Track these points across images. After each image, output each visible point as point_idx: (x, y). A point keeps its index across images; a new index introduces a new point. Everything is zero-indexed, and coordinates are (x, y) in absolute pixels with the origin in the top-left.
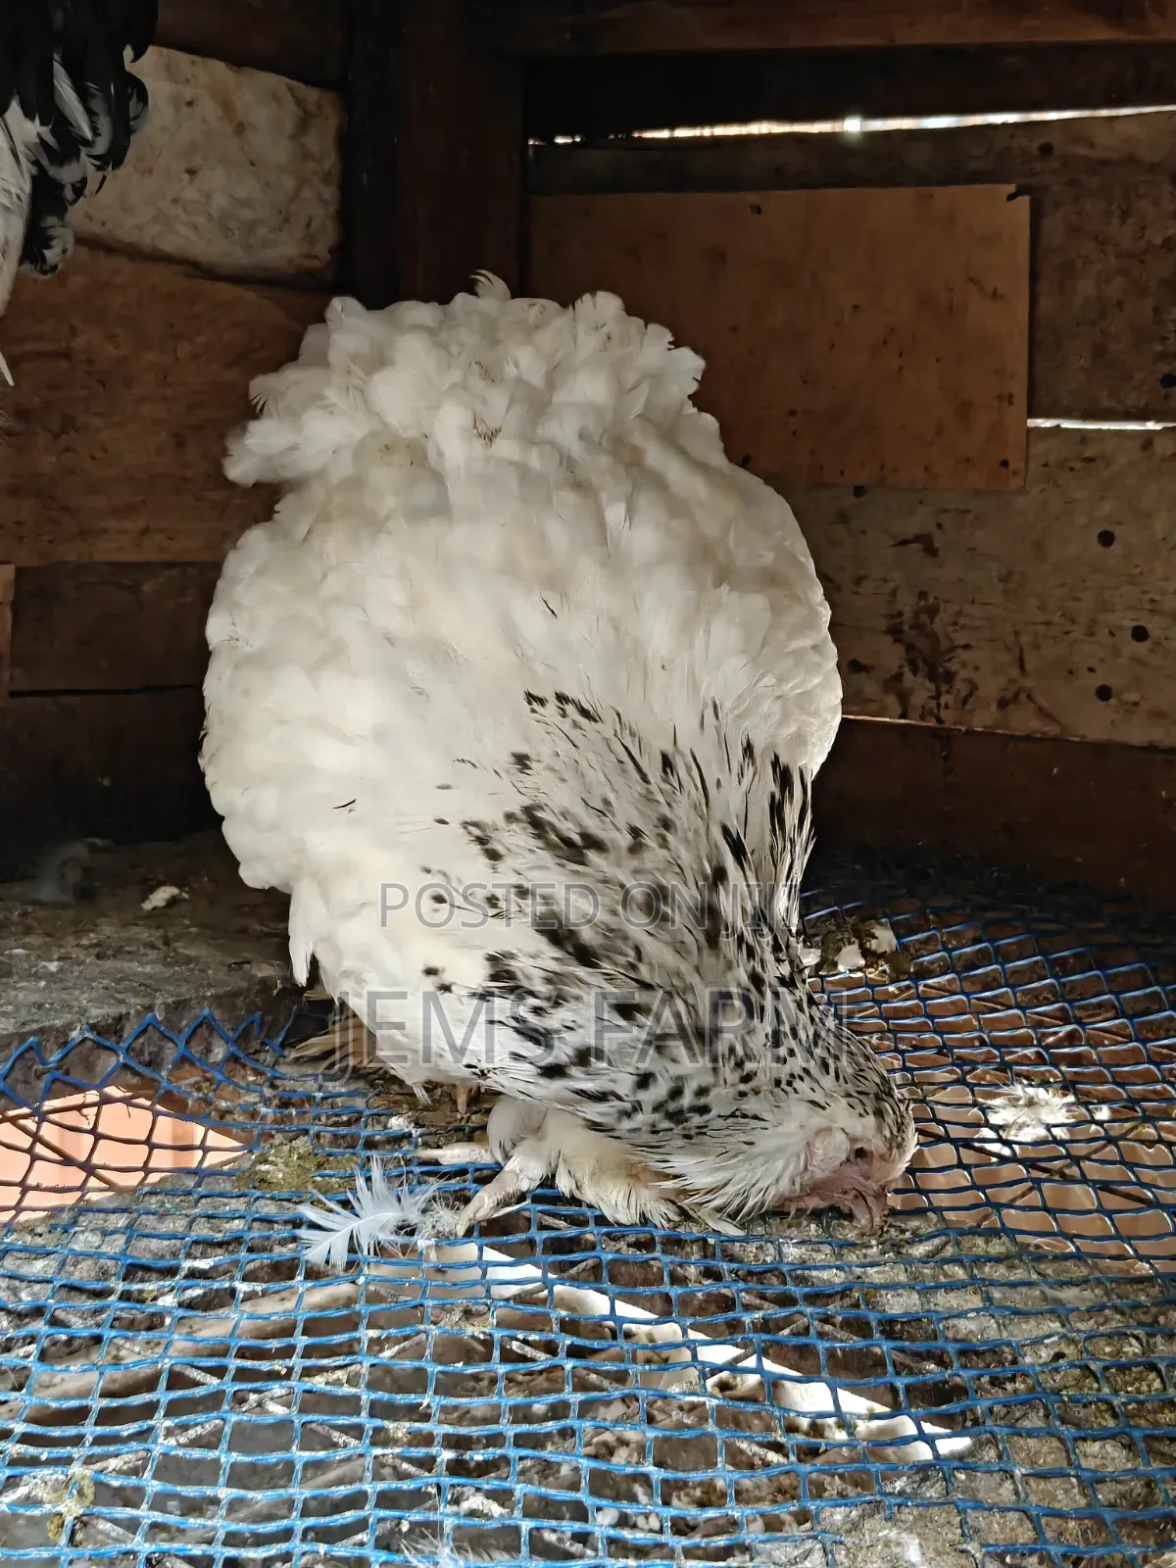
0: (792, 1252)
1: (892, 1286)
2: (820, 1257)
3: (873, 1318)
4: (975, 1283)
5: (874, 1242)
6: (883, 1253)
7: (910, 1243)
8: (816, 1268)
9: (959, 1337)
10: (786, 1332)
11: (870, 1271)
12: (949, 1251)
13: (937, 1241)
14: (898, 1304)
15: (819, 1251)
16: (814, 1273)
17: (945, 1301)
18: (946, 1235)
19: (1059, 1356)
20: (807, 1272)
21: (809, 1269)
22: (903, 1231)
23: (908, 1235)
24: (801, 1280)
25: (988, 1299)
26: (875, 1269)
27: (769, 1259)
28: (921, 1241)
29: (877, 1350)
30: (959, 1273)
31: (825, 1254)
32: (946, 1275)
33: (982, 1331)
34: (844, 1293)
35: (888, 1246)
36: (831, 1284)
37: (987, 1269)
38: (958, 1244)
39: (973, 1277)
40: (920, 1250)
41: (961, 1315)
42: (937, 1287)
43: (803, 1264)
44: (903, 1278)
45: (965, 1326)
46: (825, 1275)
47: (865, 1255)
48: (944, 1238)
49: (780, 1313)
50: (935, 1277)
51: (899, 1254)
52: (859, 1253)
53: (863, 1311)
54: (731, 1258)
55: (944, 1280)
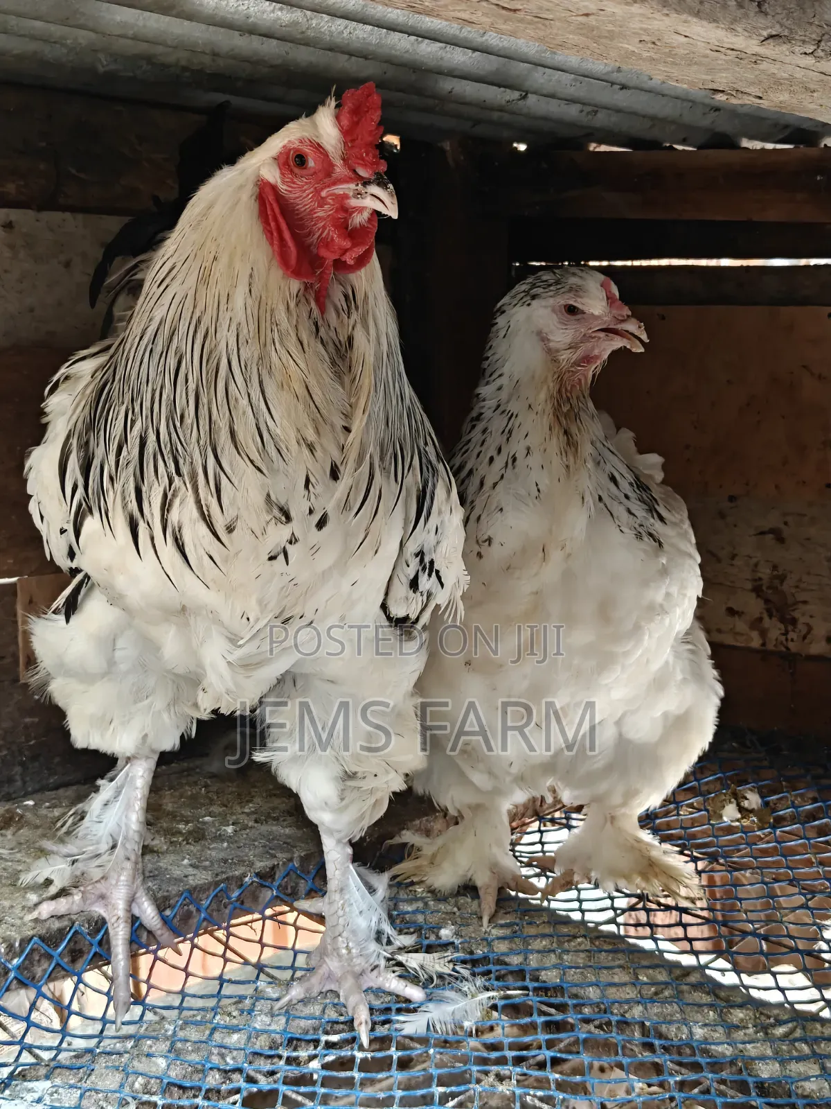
0: (699, 1032)
1: (763, 1058)
2: (716, 1035)
3: (750, 1080)
4: (815, 1056)
5: (750, 1025)
6: (756, 1032)
7: (773, 1026)
8: (714, 1044)
9: (805, 1093)
10: (696, 1091)
11: (749, 1046)
12: (798, 1033)
13: (790, 1025)
14: (766, 1071)
15: (715, 1031)
16: (713, 1047)
17: (796, 1068)
18: (797, 1021)
20: (708, 1046)
21: (710, 1044)
22: (769, 1017)
23: (772, 1020)
24: (706, 1052)
25: (823, 1068)
26: (752, 1045)
27: (684, 1037)
28: (780, 1025)
29: (753, 1103)
30: (805, 1048)
31: (719, 1034)
32: (797, 1050)
33: (821, 1089)
34: (732, 1063)
35: (759, 1027)
36: (724, 1056)
37: (822, 1045)
38: (804, 1028)
39: (814, 1052)
40: (780, 1031)
41: (807, 1079)
42: (791, 1059)
43: (705, 1041)
44: (769, 1052)
45: (810, 1086)
46: (720, 1049)
47: (745, 1034)
48: (795, 1023)
49: (692, 1076)
50: (790, 1052)
51: (766, 1034)
52: (741, 1033)
53: (744, 1076)
54: (660, 1036)
55: (795, 1054)
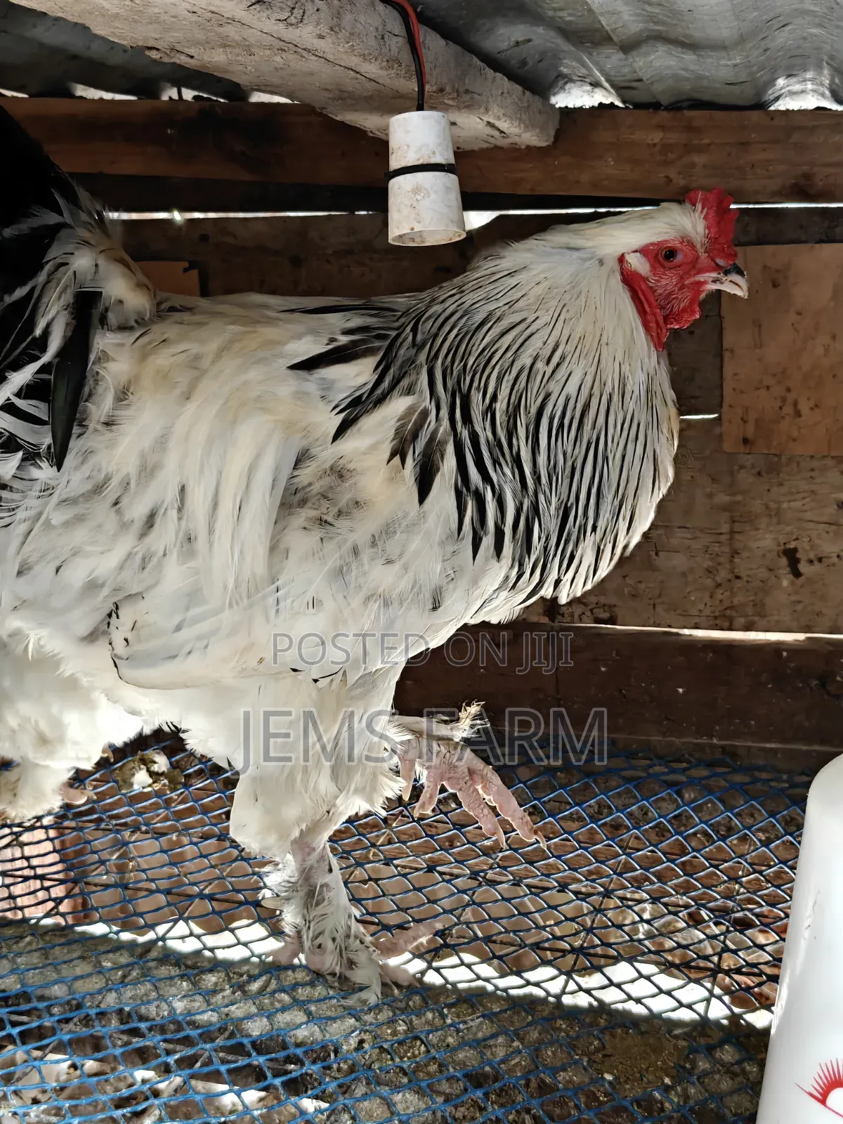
0: (179, 1006)
1: (250, 1017)
2: (197, 1004)
3: (246, 1041)
4: (298, 1004)
5: (227, 987)
6: (234, 993)
7: (248, 982)
8: (198, 1013)
9: (299, 1041)
10: (198, 1064)
11: (233, 1008)
12: (273, 985)
13: (264, 978)
14: (257, 1028)
15: (194, 1001)
16: (198, 1017)
17: (283, 1019)
18: (270, 973)
19: (361, 1042)
20: (193, 1018)
21: (194, 1015)
22: (242, 975)
23: (245, 977)
24: (194, 1025)
25: (309, 1014)
26: (235, 1006)
27: (166, 1013)
28: (255, 981)
29: (255, 1063)
30: (285, 998)
31: (198, 1003)
32: (279, 1001)
33: (312, 1034)
34: (222, 1030)
35: (236, 988)
36: (211, 1024)
37: (300, 990)
38: (278, 979)
39: (295, 1000)
40: (255, 986)
41: (298, 1027)
42: (277, 1011)
43: (189, 1013)
44: (254, 1010)
45: (302, 1033)
46: (205, 1017)
47: (224, 997)
48: (269, 975)
49: (189, 1052)
50: (272, 1004)
51: (244, 992)
52: (219, 996)
53: (238, 1039)
54: (142, 1018)
55: (278, 1005)
